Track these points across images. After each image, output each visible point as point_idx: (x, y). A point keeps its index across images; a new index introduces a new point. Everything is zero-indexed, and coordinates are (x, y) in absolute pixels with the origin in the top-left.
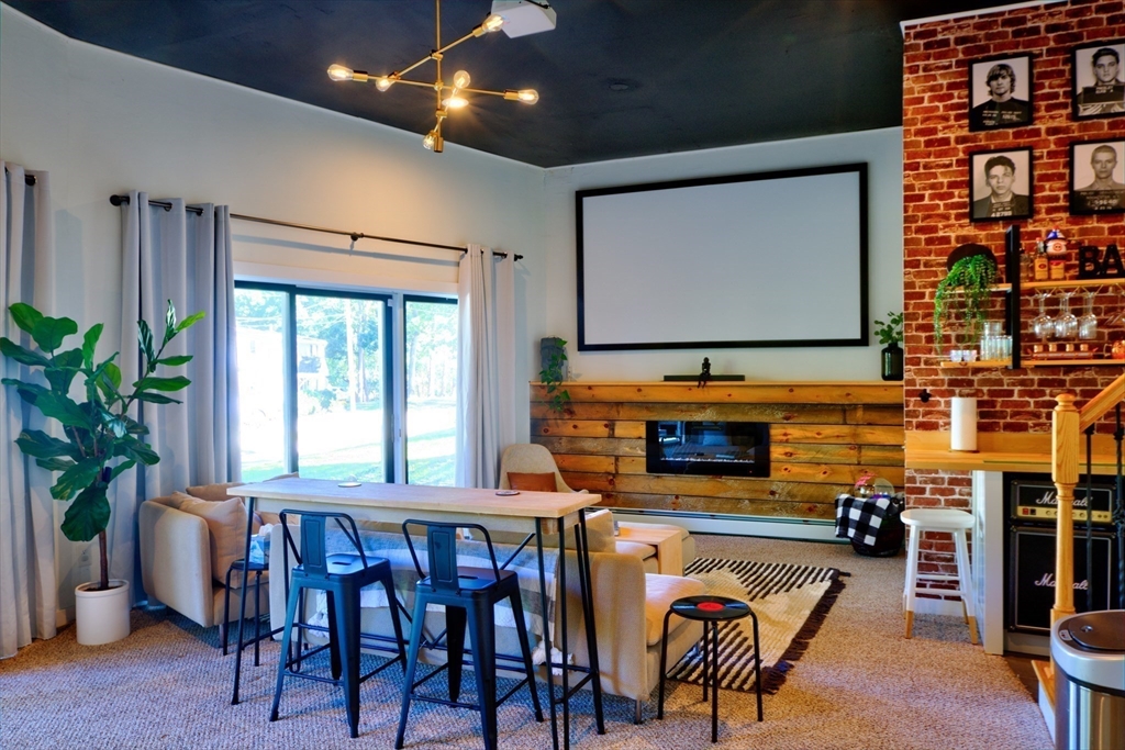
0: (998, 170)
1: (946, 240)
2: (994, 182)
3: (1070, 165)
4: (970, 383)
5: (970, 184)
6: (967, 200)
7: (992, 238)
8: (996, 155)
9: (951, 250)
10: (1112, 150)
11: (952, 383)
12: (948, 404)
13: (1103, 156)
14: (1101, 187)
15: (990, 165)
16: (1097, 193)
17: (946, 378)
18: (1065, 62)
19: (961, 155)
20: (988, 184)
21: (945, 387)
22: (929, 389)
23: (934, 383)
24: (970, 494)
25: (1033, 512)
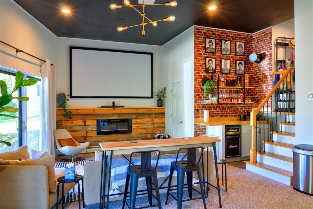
0: (210, 62)
1: (201, 76)
2: (210, 64)
3: (221, 63)
4: (205, 107)
5: (206, 64)
6: (205, 67)
7: (209, 76)
8: (210, 59)
9: (202, 78)
10: (227, 61)
11: (203, 107)
12: (203, 112)
13: (226, 62)
14: (225, 68)
15: (209, 61)
16: (225, 69)
17: (201, 106)
18: (220, 42)
19: (204, 58)
20: (209, 65)
21: (201, 108)
22: (198, 109)
23: (199, 107)
24: (205, 131)
25: (229, 133)
